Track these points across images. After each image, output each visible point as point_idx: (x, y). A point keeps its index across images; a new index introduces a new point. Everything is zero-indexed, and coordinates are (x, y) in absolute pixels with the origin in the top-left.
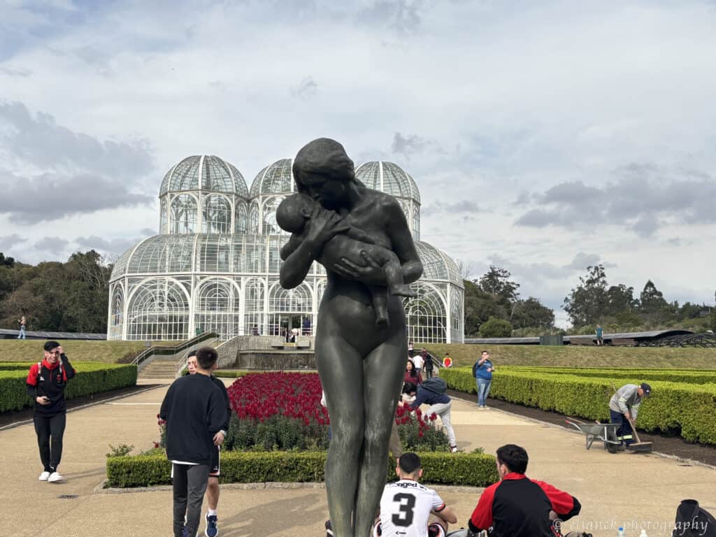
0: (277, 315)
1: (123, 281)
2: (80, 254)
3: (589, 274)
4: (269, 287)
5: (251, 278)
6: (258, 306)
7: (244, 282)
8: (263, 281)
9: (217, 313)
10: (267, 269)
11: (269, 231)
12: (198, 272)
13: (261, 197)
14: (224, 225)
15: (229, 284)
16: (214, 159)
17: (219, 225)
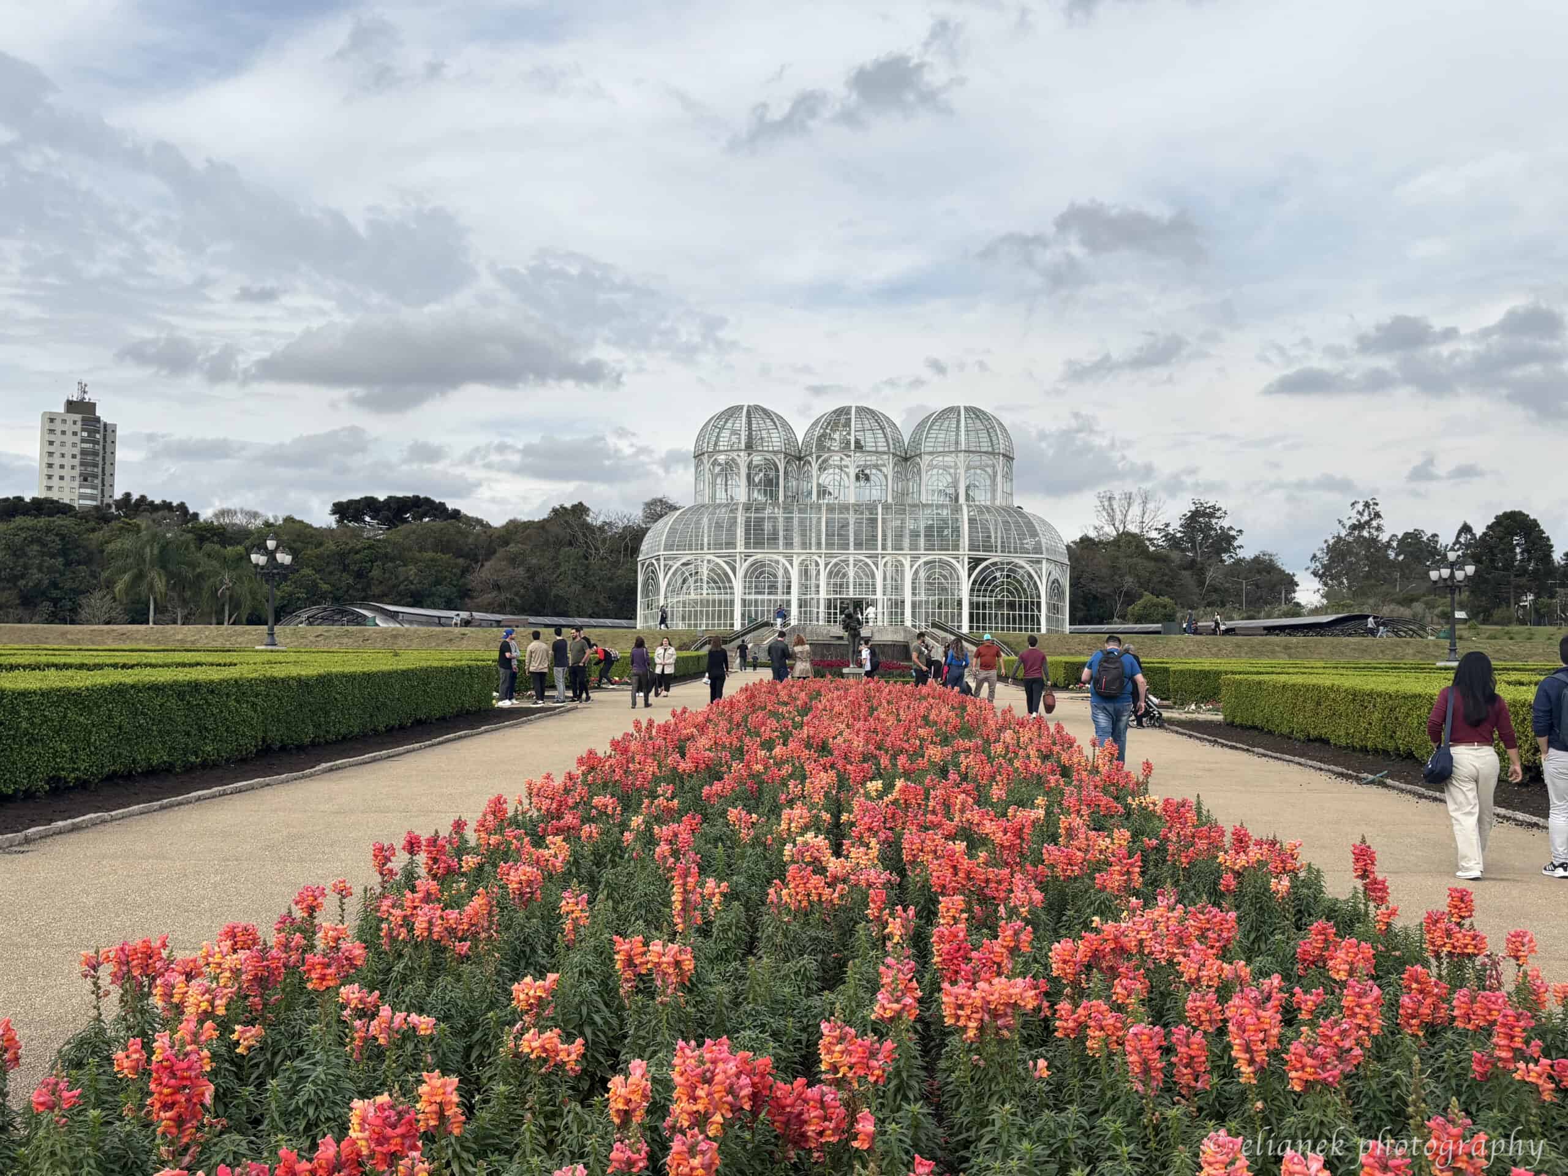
0: (835, 599)
1: (658, 560)
2: (562, 507)
3: (1354, 514)
4: (827, 565)
5: (803, 557)
6: (813, 589)
7: (796, 561)
8: (818, 559)
9: (766, 597)
10: (823, 546)
11: (824, 494)
12: (743, 550)
13: (814, 456)
14: (771, 491)
15: (777, 562)
16: (757, 408)
17: (765, 491)
